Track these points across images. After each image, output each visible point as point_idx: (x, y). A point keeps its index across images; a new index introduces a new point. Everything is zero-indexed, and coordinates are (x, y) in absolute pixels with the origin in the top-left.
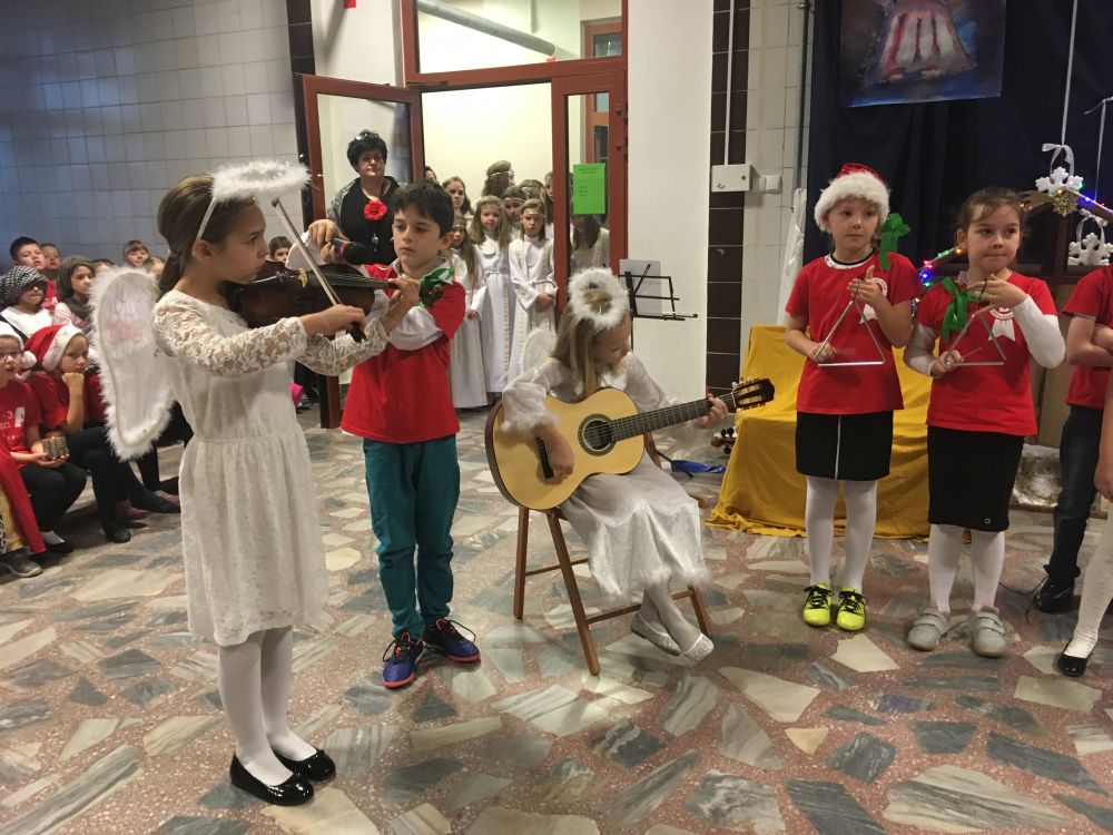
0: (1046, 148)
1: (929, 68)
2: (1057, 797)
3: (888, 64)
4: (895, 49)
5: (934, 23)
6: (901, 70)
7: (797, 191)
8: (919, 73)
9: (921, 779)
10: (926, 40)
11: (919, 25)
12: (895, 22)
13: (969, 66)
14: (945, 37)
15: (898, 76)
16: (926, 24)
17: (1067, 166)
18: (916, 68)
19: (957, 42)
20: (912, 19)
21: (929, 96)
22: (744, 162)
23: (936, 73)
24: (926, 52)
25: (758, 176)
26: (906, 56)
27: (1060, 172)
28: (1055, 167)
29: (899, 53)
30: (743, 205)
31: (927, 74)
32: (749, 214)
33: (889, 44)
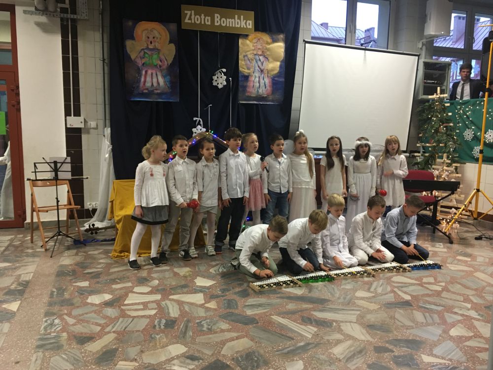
0: (195, 119)
1: (156, 90)
2: (277, 297)
3: (143, 87)
4: (145, 82)
5: (157, 75)
6: (147, 89)
7: (106, 128)
8: (153, 91)
9: (247, 304)
10: (155, 80)
11: (152, 74)
12: (144, 72)
13: (169, 90)
14: (161, 80)
15: (147, 91)
16: (154, 75)
17: (200, 125)
18: (152, 89)
19: (165, 82)
20: (149, 72)
21: (157, 99)
22: (80, 116)
23: (159, 91)
24: (155, 84)
25: (87, 122)
26: (148, 84)
27: (199, 127)
28: (198, 125)
29: (146, 83)
30: (81, 133)
31: (156, 91)
32: (84, 137)
33: (143, 79)
